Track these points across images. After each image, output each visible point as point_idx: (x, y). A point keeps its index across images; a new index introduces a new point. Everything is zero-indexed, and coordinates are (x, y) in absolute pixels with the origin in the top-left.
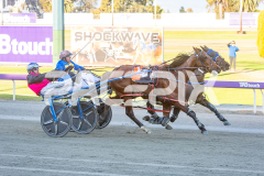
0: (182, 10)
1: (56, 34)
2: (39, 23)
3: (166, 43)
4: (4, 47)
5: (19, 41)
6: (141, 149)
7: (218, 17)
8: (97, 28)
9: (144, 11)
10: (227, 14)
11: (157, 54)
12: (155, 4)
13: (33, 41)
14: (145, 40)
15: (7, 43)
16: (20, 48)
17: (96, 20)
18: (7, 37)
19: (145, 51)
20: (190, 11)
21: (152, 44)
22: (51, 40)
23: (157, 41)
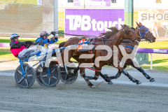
1: (127, 15)
2: (113, 6)
4: (86, 25)
5: (97, 20)
8: (159, 10)
13: (108, 20)
15: (88, 22)
16: (98, 26)
17: (158, 4)
18: (88, 17)
22: (123, 20)
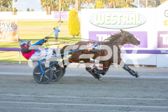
0: (28, 10)
3: (19, 28)
6: (5, 87)
7: (48, 14)
9: (8, 10)
10: (53, 12)
11: (14, 34)
12: (13, 7)
14: (8, 26)
19: (8, 32)
20: (33, 10)
21: (11, 29)
23: (15, 27)
